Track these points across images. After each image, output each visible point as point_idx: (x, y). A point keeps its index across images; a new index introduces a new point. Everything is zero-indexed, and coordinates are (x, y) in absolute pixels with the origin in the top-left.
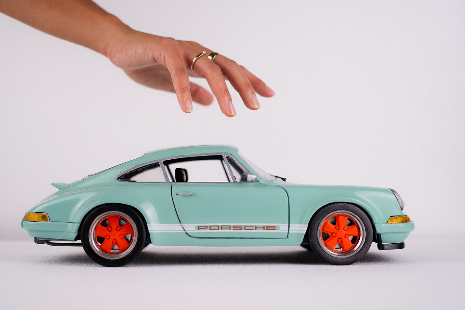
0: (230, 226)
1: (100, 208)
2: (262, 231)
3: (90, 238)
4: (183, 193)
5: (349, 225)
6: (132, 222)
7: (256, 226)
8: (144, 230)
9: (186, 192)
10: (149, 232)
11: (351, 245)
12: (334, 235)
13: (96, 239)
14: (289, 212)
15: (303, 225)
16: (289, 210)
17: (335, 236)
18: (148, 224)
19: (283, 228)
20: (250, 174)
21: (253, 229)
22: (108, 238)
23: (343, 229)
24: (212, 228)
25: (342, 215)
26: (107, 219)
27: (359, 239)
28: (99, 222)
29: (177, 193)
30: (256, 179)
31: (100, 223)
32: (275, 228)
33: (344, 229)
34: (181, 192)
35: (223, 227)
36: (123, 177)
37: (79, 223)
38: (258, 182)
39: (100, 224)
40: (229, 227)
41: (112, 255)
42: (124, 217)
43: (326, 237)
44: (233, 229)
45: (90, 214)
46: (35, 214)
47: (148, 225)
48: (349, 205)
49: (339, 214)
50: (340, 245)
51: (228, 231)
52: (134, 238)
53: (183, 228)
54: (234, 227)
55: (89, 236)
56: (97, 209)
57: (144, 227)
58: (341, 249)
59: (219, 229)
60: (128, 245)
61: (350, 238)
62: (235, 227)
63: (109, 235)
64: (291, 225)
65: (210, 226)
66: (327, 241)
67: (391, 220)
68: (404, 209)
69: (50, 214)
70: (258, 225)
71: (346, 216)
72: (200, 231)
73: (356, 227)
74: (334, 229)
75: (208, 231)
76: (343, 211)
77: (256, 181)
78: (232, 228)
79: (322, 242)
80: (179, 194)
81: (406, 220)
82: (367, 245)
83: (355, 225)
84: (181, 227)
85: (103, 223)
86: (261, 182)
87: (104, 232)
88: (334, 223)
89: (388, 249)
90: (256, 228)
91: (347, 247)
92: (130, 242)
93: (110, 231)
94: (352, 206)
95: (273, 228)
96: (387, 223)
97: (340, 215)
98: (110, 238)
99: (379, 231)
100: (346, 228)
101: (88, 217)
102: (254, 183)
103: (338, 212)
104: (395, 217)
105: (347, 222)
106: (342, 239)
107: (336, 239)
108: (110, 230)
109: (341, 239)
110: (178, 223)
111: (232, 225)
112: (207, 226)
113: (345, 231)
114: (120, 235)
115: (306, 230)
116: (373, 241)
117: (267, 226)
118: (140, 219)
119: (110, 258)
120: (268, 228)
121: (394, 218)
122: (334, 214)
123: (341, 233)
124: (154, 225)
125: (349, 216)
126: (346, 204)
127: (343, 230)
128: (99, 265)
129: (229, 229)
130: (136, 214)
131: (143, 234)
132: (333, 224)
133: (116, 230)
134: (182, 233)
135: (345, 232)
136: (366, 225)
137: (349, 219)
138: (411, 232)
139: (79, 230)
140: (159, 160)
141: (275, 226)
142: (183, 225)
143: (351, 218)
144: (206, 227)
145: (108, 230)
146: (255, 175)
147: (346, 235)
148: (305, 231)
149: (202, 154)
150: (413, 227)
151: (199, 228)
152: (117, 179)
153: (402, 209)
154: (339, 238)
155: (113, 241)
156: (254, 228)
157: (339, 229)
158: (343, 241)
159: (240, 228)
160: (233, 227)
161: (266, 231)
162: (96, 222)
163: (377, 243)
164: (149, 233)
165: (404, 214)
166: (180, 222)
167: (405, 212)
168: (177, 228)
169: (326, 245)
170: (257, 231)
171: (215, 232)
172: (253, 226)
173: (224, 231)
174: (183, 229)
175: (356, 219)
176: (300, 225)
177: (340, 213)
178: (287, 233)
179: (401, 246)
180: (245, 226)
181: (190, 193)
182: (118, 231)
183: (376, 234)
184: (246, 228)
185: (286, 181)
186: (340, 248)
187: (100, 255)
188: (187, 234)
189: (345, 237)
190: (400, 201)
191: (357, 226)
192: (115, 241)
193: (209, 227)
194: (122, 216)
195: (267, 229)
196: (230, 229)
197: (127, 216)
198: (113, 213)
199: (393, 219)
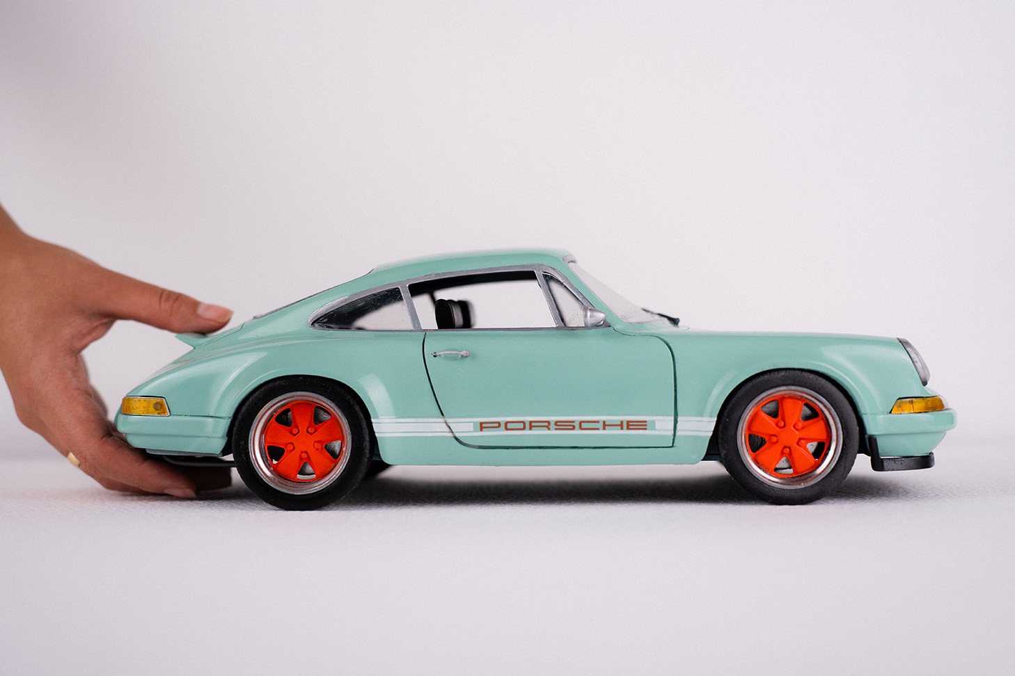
0: (549, 422)
1: (271, 385)
2: (617, 431)
3: (251, 449)
4: (448, 352)
5: (807, 418)
6: (340, 415)
7: (604, 422)
8: (366, 431)
9: (455, 350)
10: (376, 435)
11: (812, 460)
12: (774, 439)
13: (267, 452)
14: (676, 390)
15: (705, 419)
16: (675, 387)
17: (777, 442)
18: (374, 418)
19: (663, 425)
20: (590, 310)
21: (598, 429)
22: (292, 448)
23: (794, 427)
24: (509, 426)
25: (791, 397)
26: (288, 410)
27: (829, 449)
28: (271, 415)
29: (435, 353)
30: (605, 321)
31: (274, 417)
32: (646, 425)
33: (797, 427)
34: (443, 351)
35: (533, 424)
36: (325, 320)
37: (230, 418)
38: (609, 326)
39: (273, 419)
40: (547, 425)
41: (300, 486)
42: (324, 404)
43: (756, 445)
44: (556, 429)
45: (251, 399)
46: (139, 401)
47: (373, 420)
48: (806, 374)
49: (785, 394)
50: (788, 461)
51: (545, 432)
52: (344, 449)
53: (449, 427)
54: (558, 424)
55: (250, 445)
56: (265, 387)
57: (364, 424)
58: (791, 471)
59: (524, 428)
60: (333, 465)
61: (811, 447)
62: (560, 425)
63: (292, 444)
64: (679, 419)
65: (506, 423)
66: (758, 452)
67: (900, 406)
68: (928, 382)
69: (171, 400)
70: (608, 418)
71: (801, 398)
72: (486, 433)
73: (822, 422)
74: (774, 425)
75: (502, 432)
76: (793, 388)
77: (606, 324)
78: (552, 426)
79: (747, 454)
80: (440, 355)
81: (935, 405)
82: (845, 461)
83: (820, 418)
84: (445, 424)
85: (282, 418)
86: (618, 327)
87: (282, 438)
88: (774, 414)
89: (893, 470)
90: (605, 425)
91: (802, 467)
92: (335, 457)
93: (295, 435)
94: (812, 376)
95: (642, 425)
96: (890, 412)
97: (786, 396)
98: (294, 448)
99: (871, 430)
100: (800, 425)
101: (247, 403)
102: (601, 330)
103: (783, 390)
104: (908, 400)
105: (802, 412)
106: (792, 449)
107: (779, 447)
108: (295, 431)
109: (789, 448)
110: (438, 417)
111: (553, 419)
112: (499, 423)
113: (797, 430)
114: (315, 442)
115: (713, 429)
116: (859, 453)
117: (628, 422)
118: (357, 408)
119: (294, 491)
120: (630, 426)
121: (906, 402)
122: (772, 394)
123: (789, 436)
124: (387, 421)
125: (806, 398)
126: (799, 373)
127: (792, 428)
128: (270, 506)
129: (547, 429)
130: (348, 397)
131: (364, 441)
132: (773, 417)
133: (308, 432)
134: (447, 437)
135: (797, 432)
136: (842, 416)
137: (807, 405)
138: (948, 432)
139: (230, 433)
140: (399, 283)
141: (646, 422)
142: (448, 420)
143: (810, 403)
144: (497, 425)
145: (291, 433)
146: (601, 312)
147: (800, 439)
148: (710, 431)
149: (490, 269)
150: (951, 420)
151: (482, 427)
152: (312, 324)
153: (925, 383)
154: (785, 447)
155: (301, 455)
156: (600, 425)
157: (784, 426)
158: (793, 452)
159: (570, 425)
160: (556, 423)
161: (625, 432)
162: (264, 414)
163: (870, 457)
164: (375, 437)
165: (928, 394)
166: (443, 414)
167: (933, 388)
168: (435, 427)
169: (757, 463)
170: (608, 432)
171: (516, 435)
172: (598, 422)
173: (535, 432)
174: (448, 430)
175: (823, 405)
176: (699, 418)
177: (787, 392)
178: (672, 437)
179: (925, 462)
180: (581, 423)
181: (462, 353)
182: (311, 434)
183: (866, 436)
184: (584, 425)
185: (680, 324)
186: (790, 468)
187: (272, 485)
188: (456, 439)
189: (798, 444)
190: (919, 365)
191: (822, 419)
192: (304, 456)
193: (503, 425)
194: (319, 402)
195: (628, 429)
196: (549, 429)
197: (329, 402)
198: (300, 396)
199: (902, 405)
